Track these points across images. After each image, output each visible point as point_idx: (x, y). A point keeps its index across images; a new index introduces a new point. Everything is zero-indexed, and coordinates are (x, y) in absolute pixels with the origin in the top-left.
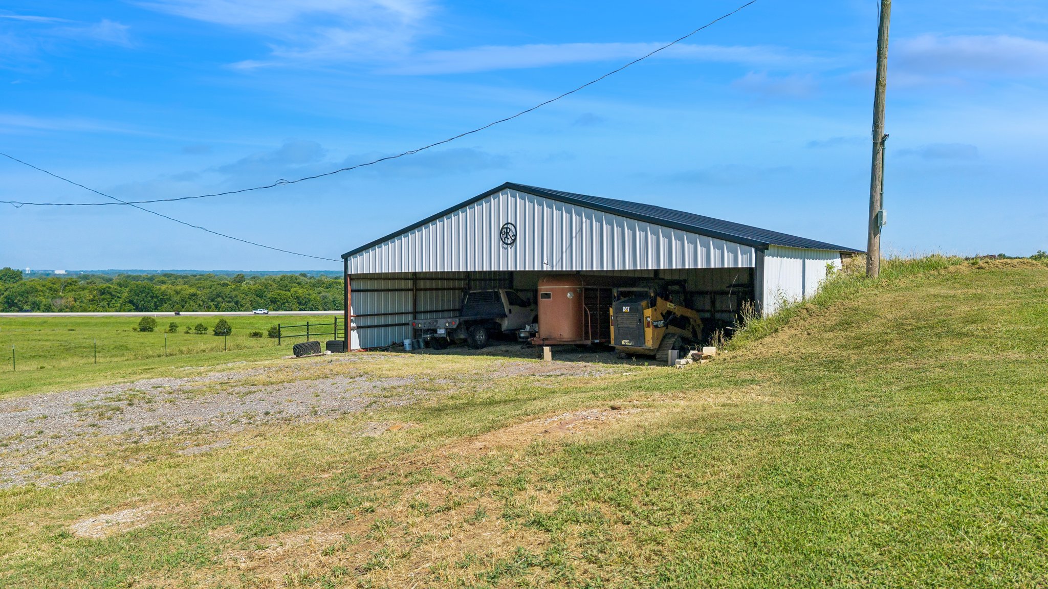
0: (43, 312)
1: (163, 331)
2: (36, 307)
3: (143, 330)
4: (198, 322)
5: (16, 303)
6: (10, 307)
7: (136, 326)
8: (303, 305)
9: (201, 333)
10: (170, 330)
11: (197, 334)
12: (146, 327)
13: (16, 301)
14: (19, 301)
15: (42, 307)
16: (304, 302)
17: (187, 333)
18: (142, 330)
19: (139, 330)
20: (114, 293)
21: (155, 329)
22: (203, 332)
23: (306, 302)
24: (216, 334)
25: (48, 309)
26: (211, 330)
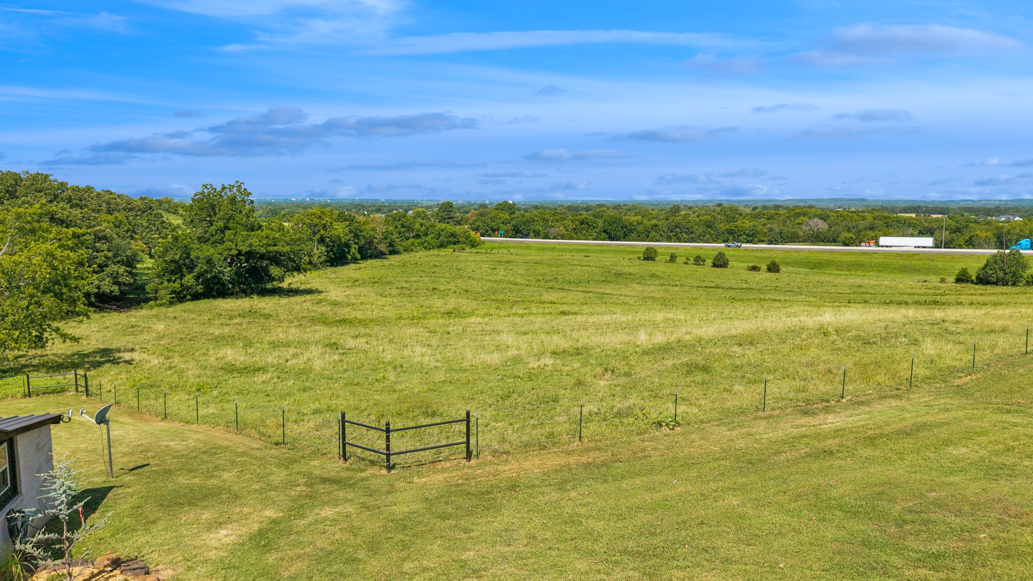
0: (543, 239)
1: (664, 261)
2: (537, 235)
3: (647, 258)
4: (698, 252)
5: (521, 230)
6: (516, 234)
7: (641, 255)
8: (750, 236)
9: (699, 265)
10: (670, 260)
11: (696, 264)
12: (649, 256)
13: (521, 229)
14: (523, 228)
15: (542, 235)
16: (751, 233)
17: (686, 263)
18: (645, 259)
19: (642, 258)
20: (591, 224)
21: (657, 259)
22: (702, 263)
23: (753, 234)
24: (715, 265)
25: (546, 237)
26: (709, 262)
